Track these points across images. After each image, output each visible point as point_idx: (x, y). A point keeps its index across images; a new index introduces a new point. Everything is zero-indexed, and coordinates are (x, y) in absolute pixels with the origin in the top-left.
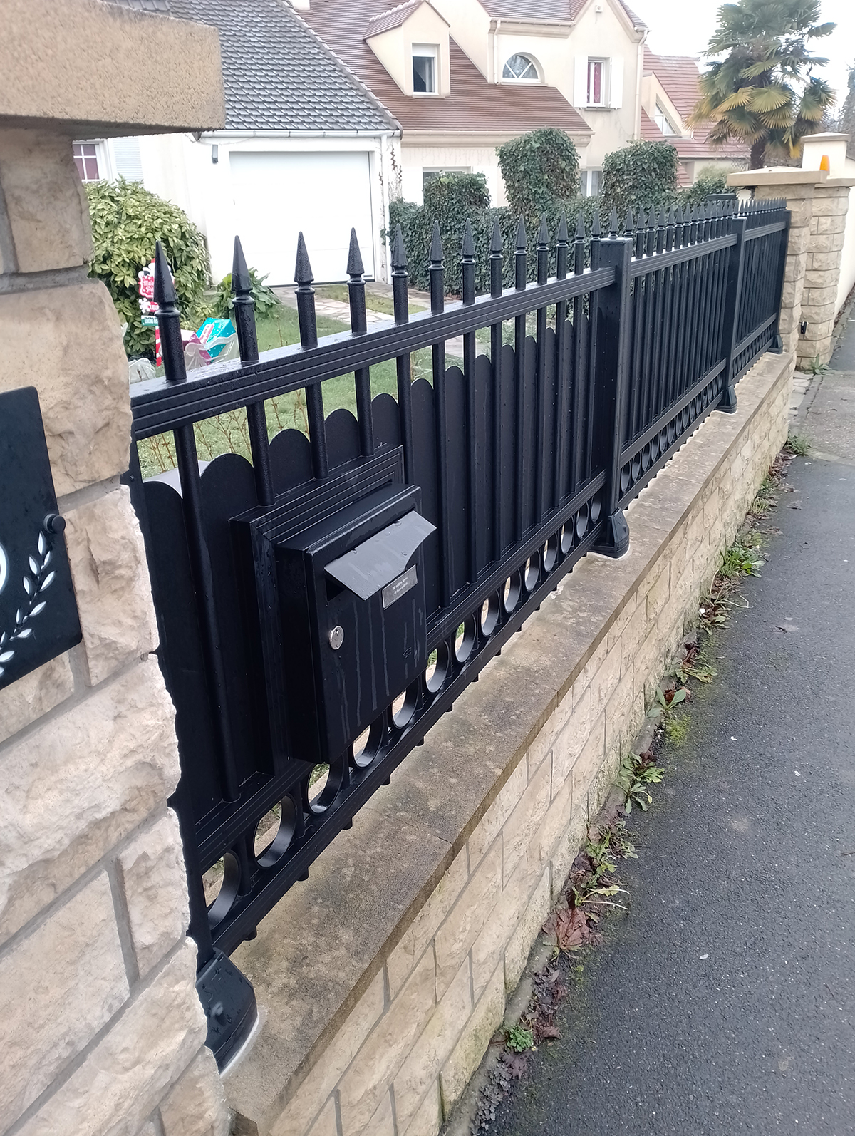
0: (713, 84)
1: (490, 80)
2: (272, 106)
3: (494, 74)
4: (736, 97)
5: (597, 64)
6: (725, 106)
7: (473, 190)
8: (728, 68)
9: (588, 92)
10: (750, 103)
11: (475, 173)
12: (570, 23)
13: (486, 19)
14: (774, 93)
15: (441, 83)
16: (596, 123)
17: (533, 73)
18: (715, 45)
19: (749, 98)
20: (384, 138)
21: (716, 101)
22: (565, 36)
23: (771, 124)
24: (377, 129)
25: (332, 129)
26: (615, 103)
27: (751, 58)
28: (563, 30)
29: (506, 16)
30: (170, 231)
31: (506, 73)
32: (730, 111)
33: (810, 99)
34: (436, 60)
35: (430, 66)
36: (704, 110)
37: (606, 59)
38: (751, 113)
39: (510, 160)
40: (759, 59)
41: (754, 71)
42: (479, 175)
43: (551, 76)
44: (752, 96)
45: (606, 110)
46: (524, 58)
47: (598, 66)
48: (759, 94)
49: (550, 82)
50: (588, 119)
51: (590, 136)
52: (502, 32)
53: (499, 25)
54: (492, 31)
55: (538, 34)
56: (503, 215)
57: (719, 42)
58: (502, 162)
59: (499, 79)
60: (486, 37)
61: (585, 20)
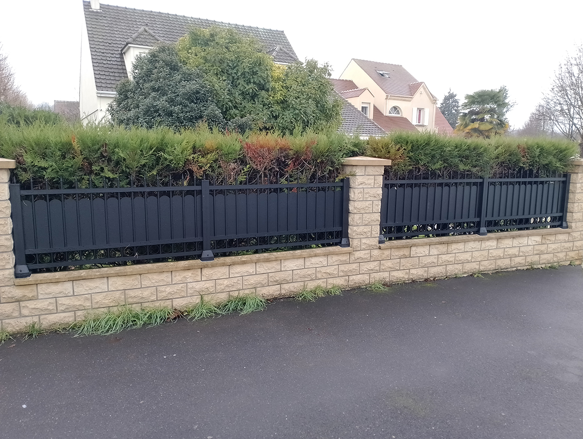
0: (464, 119)
1: (385, 115)
3: (386, 113)
4: (474, 125)
6: (469, 127)
8: (469, 115)
9: (417, 119)
10: (479, 127)
12: (412, 97)
13: (385, 96)
14: (488, 124)
15: (370, 115)
17: (398, 112)
19: (478, 125)
21: (466, 125)
22: (410, 101)
26: (426, 123)
28: (409, 99)
29: (392, 94)
31: (390, 112)
32: (471, 129)
34: (369, 108)
35: (367, 110)
37: (423, 109)
38: (480, 130)
41: (480, 117)
43: (405, 114)
45: (423, 126)
46: (395, 108)
47: (420, 111)
48: (482, 124)
49: (404, 116)
52: (389, 99)
53: (388, 97)
54: (386, 99)
55: (401, 100)
57: (466, 106)
59: (388, 114)
60: (385, 100)
61: (417, 96)
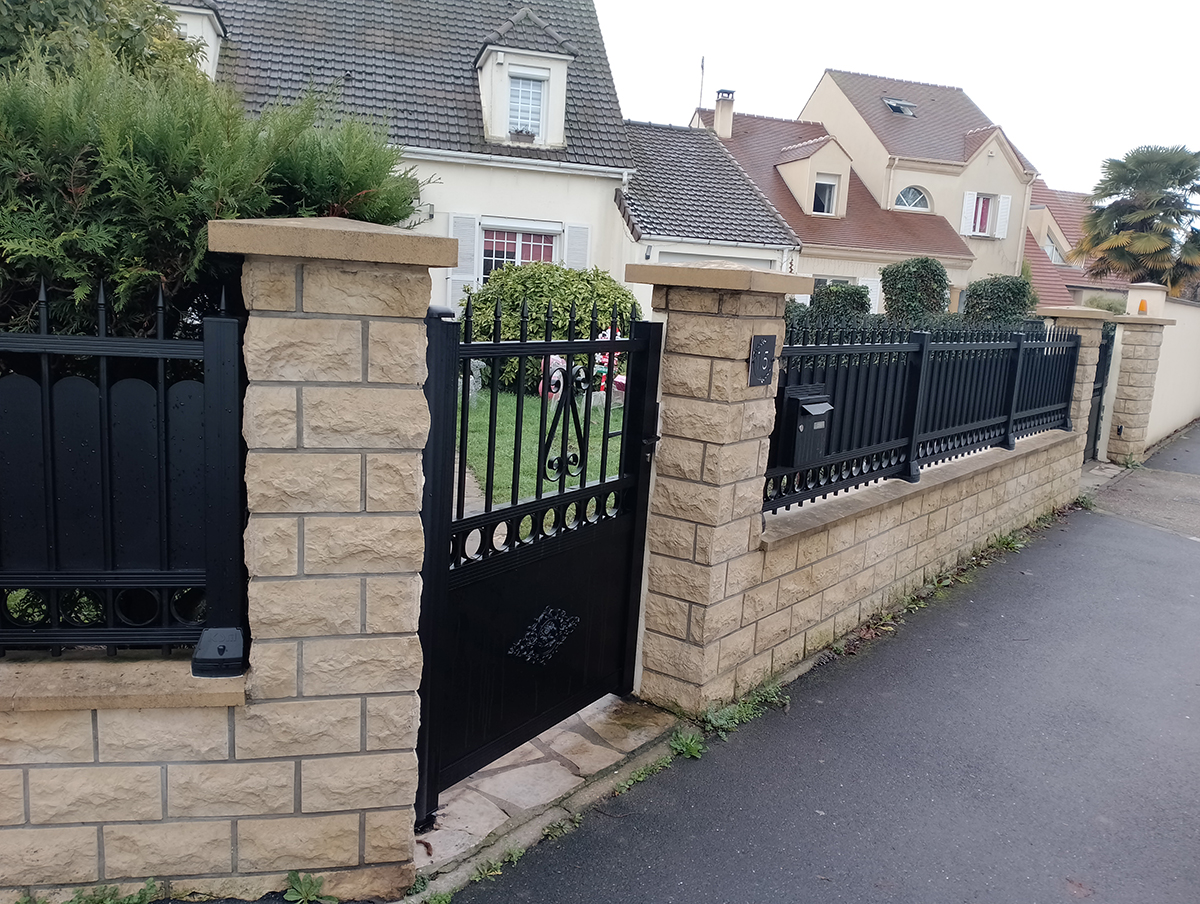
0: (1095, 226)
1: (883, 206)
2: (697, 219)
3: (887, 201)
4: (1117, 239)
5: (985, 201)
6: (1105, 245)
7: (857, 299)
8: (1111, 212)
9: (975, 222)
10: (1130, 245)
11: (860, 285)
12: (963, 163)
13: (885, 156)
14: (1154, 238)
15: (838, 206)
16: (979, 250)
17: (923, 202)
18: (1098, 192)
19: (1129, 240)
20: (786, 251)
21: (1097, 240)
22: (957, 174)
23: (1150, 265)
24: (781, 244)
25: (745, 241)
26: (1000, 232)
27: (1133, 206)
28: (956, 169)
29: (904, 155)
30: (625, 308)
31: (899, 202)
32: (1109, 250)
33: (1191, 246)
34: (836, 187)
35: (830, 192)
36: (1085, 247)
37: (995, 195)
38: (1131, 255)
39: (890, 279)
40: (1141, 207)
41: (1135, 218)
42: (862, 287)
43: (939, 207)
44: (1132, 238)
45: (991, 239)
46: (916, 191)
47: (986, 201)
48: (1139, 238)
49: (939, 212)
50: (972, 246)
51: (972, 261)
52: (898, 167)
53: (896, 162)
54: (890, 166)
55: (932, 171)
56: (879, 320)
57: (1104, 190)
58: (884, 279)
59: (891, 206)
60: (884, 170)
61: (978, 163)
